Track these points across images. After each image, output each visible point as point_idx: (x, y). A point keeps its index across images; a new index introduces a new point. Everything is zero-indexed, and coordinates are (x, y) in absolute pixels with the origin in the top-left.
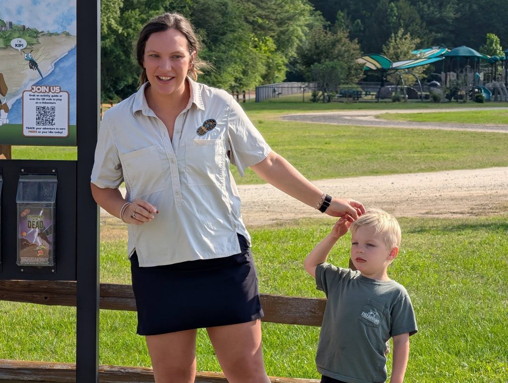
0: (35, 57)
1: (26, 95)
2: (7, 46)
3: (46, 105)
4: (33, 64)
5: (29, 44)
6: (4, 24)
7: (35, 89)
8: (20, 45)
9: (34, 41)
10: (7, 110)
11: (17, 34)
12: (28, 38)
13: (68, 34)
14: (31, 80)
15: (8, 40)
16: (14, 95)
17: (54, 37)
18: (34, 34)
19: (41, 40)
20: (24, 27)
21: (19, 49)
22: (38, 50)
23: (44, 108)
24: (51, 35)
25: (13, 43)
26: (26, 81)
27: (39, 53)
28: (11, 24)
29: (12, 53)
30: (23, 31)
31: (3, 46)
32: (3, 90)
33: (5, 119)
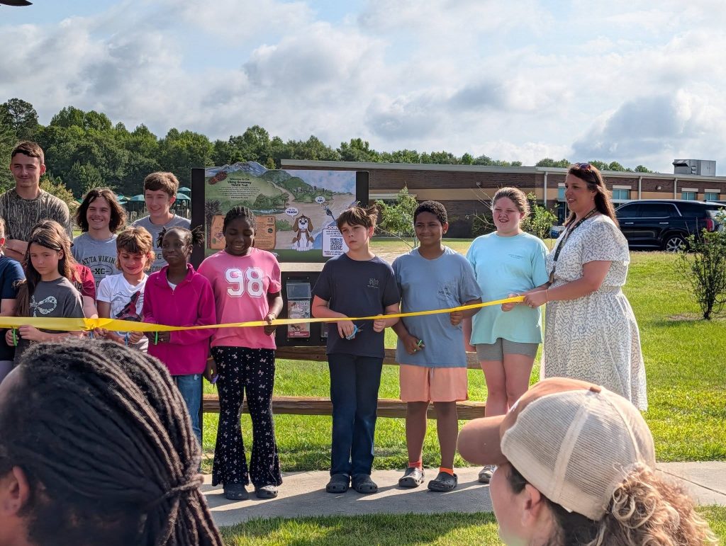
0: (330, 207)
1: (325, 231)
2: (313, 201)
3: (337, 238)
4: (329, 212)
5: (326, 200)
6: (311, 188)
7: (330, 227)
8: (321, 201)
9: (330, 198)
10: (312, 241)
11: (319, 194)
12: (326, 196)
13: (351, 194)
14: (328, 222)
15: (313, 197)
16: (317, 231)
17: (342, 195)
18: (330, 194)
19: (334, 197)
20: (324, 189)
21: (321, 203)
22: (332, 204)
23: (335, 239)
24: (340, 194)
25: (317, 199)
26: (324, 223)
27: (333, 206)
28: (315, 187)
29: (316, 206)
30: (323, 192)
31: (310, 201)
32: (310, 228)
33: (311, 246)
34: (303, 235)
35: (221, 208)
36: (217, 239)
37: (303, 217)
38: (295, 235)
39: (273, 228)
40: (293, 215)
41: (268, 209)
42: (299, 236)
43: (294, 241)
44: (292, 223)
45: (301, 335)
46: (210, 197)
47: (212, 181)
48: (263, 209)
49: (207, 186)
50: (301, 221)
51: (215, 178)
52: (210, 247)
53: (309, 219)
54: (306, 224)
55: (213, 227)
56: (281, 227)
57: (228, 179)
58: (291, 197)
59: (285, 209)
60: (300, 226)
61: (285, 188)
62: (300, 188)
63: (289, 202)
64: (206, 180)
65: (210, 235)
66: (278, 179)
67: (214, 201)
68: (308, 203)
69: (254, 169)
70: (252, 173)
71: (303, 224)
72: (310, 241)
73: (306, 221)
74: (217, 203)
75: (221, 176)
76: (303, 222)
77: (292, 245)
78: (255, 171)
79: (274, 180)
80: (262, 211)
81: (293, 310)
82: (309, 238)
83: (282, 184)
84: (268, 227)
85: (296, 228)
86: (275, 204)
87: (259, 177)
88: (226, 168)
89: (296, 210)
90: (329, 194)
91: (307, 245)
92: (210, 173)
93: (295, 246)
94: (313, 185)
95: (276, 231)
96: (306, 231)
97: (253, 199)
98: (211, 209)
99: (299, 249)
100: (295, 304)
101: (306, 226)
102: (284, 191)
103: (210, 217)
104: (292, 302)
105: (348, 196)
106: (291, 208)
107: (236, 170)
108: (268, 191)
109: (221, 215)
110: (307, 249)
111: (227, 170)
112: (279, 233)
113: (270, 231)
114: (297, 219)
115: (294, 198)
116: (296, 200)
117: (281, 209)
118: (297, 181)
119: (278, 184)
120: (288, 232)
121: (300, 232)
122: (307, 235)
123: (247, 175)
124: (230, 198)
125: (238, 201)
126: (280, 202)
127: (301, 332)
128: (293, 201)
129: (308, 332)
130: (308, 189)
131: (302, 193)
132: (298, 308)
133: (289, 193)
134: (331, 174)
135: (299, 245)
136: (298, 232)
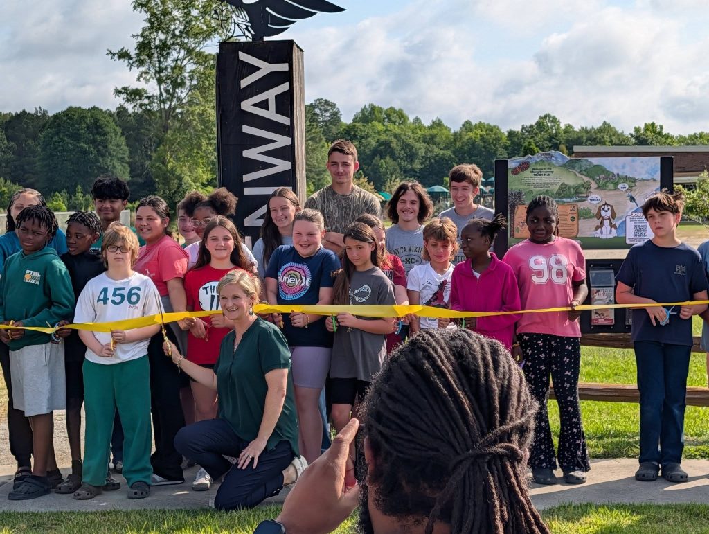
0: (634, 194)
1: (628, 218)
2: (616, 189)
3: (641, 224)
4: (632, 199)
5: (629, 187)
6: (614, 175)
7: (634, 214)
8: (624, 188)
9: (633, 184)
10: (615, 228)
11: (622, 181)
12: (628, 182)
13: (654, 180)
14: (631, 209)
15: (616, 184)
16: (621, 218)
17: (645, 182)
18: (634, 180)
19: (637, 184)
20: (627, 176)
21: (624, 190)
22: (635, 190)
23: (639, 226)
24: (643, 180)
25: (620, 186)
26: (627, 210)
27: (636, 192)
28: (618, 174)
29: (618, 193)
30: (626, 178)
31: (613, 188)
32: (613, 215)
33: (614, 233)
34: (606, 223)
35: (523, 198)
36: (520, 228)
37: (606, 204)
38: (598, 222)
39: (576, 216)
40: (595, 202)
41: (570, 197)
42: (602, 223)
43: (597, 228)
44: (594, 211)
45: (606, 323)
46: (514, 187)
47: (515, 172)
48: (566, 198)
49: (510, 177)
50: (603, 209)
51: (517, 169)
52: (513, 237)
53: (612, 207)
54: (609, 212)
55: (516, 217)
56: (584, 215)
57: (530, 169)
58: (594, 185)
59: (587, 197)
60: (603, 213)
61: (587, 176)
62: (602, 176)
63: (591, 190)
64: (509, 172)
65: (513, 224)
66: (580, 168)
67: (517, 191)
68: (610, 190)
69: (556, 158)
70: (554, 162)
71: (606, 211)
72: (613, 229)
73: (609, 209)
74: (520, 193)
75: (524, 166)
76: (606, 209)
77: (594, 233)
78: (556, 160)
79: (576, 169)
80: (564, 200)
81: (597, 297)
82: (612, 226)
83: (584, 173)
84: (571, 216)
85: (599, 216)
86: (577, 193)
87: (561, 166)
88: (528, 158)
89: (599, 198)
90: (632, 181)
91: (611, 233)
92: (514, 164)
93: (598, 234)
94: (615, 172)
95: (579, 219)
96: (609, 219)
97: (555, 188)
98: (514, 199)
99: (602, 237)
100: (598, 291)
101: (609, 214)
102: (586, 179)
103: (513, 207)
104: (595, 289)
105: (651, 183)
106: (594, 196)
107: (538, 160)
108: (571, 180)
109: (523, 204)
110: (610, 236)
111: (530, 160)
112: (581, 221)
113: (573, 219)
114: (600, 207)
115: (596, 186)
116: (599, 187)
117: (583, 197)
118: (600, 169)
119: (580, 172)
120: (591, 220)
121: (603, 219)
122: (611, 223)
123: (549, 164)
124: (532, 188)
125: (540, 190)
126: (583, 190)
127: (605, 320)
128: (596, 189)
129: (612, 320)
130: (611, 176)
131: (606, 181)
132: (602, 296)
133: (591, 181)
134: (633, 161)
135: (602, 233)
136: (600, 220)
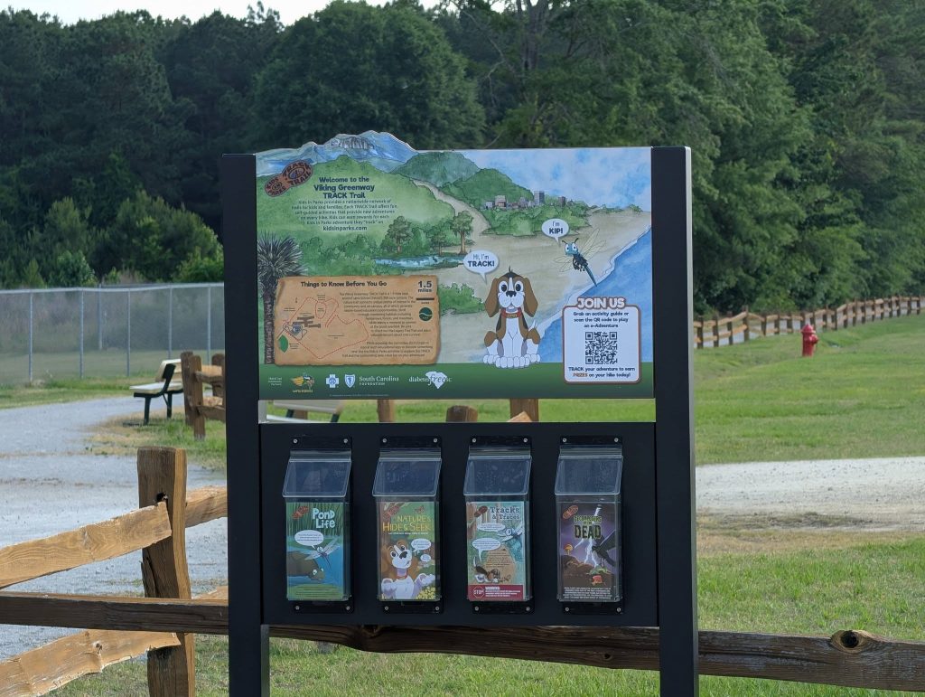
0: (583, 249)
1: (569, 313)
2: (536, 233)
3: (602, 330)
4: (580, 262)
5: (572, 227)
6: (530, 196)
7: (584, 302)
8: (557, 231)
9: (581, 222)
10: (537, 340)
11: (553, 212)
12: (570, 218)
13: (637, 210)
14: (577, 288)
15: (537, 222)
16: (549, 314)
17: (613, 213)
18: (582, 211)
19: (592, 220)
20: (564, 199)
21: (556, 236)
22: (587, 237)
23: (598, 334)
24: (608, 211)
25: (546, 226)
26: (568, 290)
27: (590, 242)
28: (542, 195)
29: (544, 244)
30: (563, 206)
31: (529, 233)
32: (530, 305)
33: (533, 355)
34: (512, 325)
35: (297, 256)
36: (290, 339)
37: (511, 275)
38: (490, 323)
39: (432, 306)
40: (482, 270)
41: (418, 256)
42: (501, 326)
43: (488, 342)
44: (481, 294)
45: (506, 595)
46: (271, 229)
47: (275, 187)
48: (407, 258)
49: (263, 198)
50: (504, 288)
51: (282, 179)
52: (273, 362)
53: (526, 282)
54: (520, 296)
55: (279, 308)
56: (455, 303)
57: (314, 180)
58: (479, 223)
59: (463, 254)
60: (504, 300)
61: (462, 198)
62: (500, 198)
63: (473, 237)
64: (260, 186)
65: (272, 326)
66: (443, 176)
67: (279, 240)
68: (522, 237)
69: (381, 150)
70: (374, 161)
71: (511, 294)
72: (530, 341)
73: (518, 288)
74: (288, 244)
75: (298, 173)
76: (511, 288)
78: (383, 157)
79: (433, 180)
80: (403, 263)
81: (479, 527)
82: (527, 333)
83: (453, 190)
84: (420, 305)
85: (493, 306)
86: (436, 243)
87: (394, 172)
88: (309, 150)
89: (492, 257)
90: (578, 212)
91: (524, 352)
92: (270, 166)
93: (491, 356)
94: (535, 188)
95: (440, 316)
96: (520, 315)
97: (380, 232)
98: (274, 261)
99: (502, 363)
100: (483, 510)
101: (518, 300)
102: (459, 207)
103: (272, 281)
104: (476, 505)
105: (629, 217)
106: (479, 253)
107: (334, 156)
108: (419, 209)
109: (297, 274)
110: (523, 362)
111: (312, 156)
112: (448, 320)
113: (425, 315)
114: (496, 282)
115: (485, 226)
116: (494, 230)
117: (452, 255)
118: (492, 181)
119: (444, 189)
120: (472, 317)
121: (504, 315)
122: (524, 325)
123: (363, 167)
124: (320, 230)
125: (340, 237)
126: (450, 236)
127: (503, 588)
128: (483, 233)
129: (520, 587)
130: (522, 200)
131: (508, 213)
132: (494, 523)
133: (473, 214)
134: (581, 159)
135: (501, 352)
136: (497, 316)
